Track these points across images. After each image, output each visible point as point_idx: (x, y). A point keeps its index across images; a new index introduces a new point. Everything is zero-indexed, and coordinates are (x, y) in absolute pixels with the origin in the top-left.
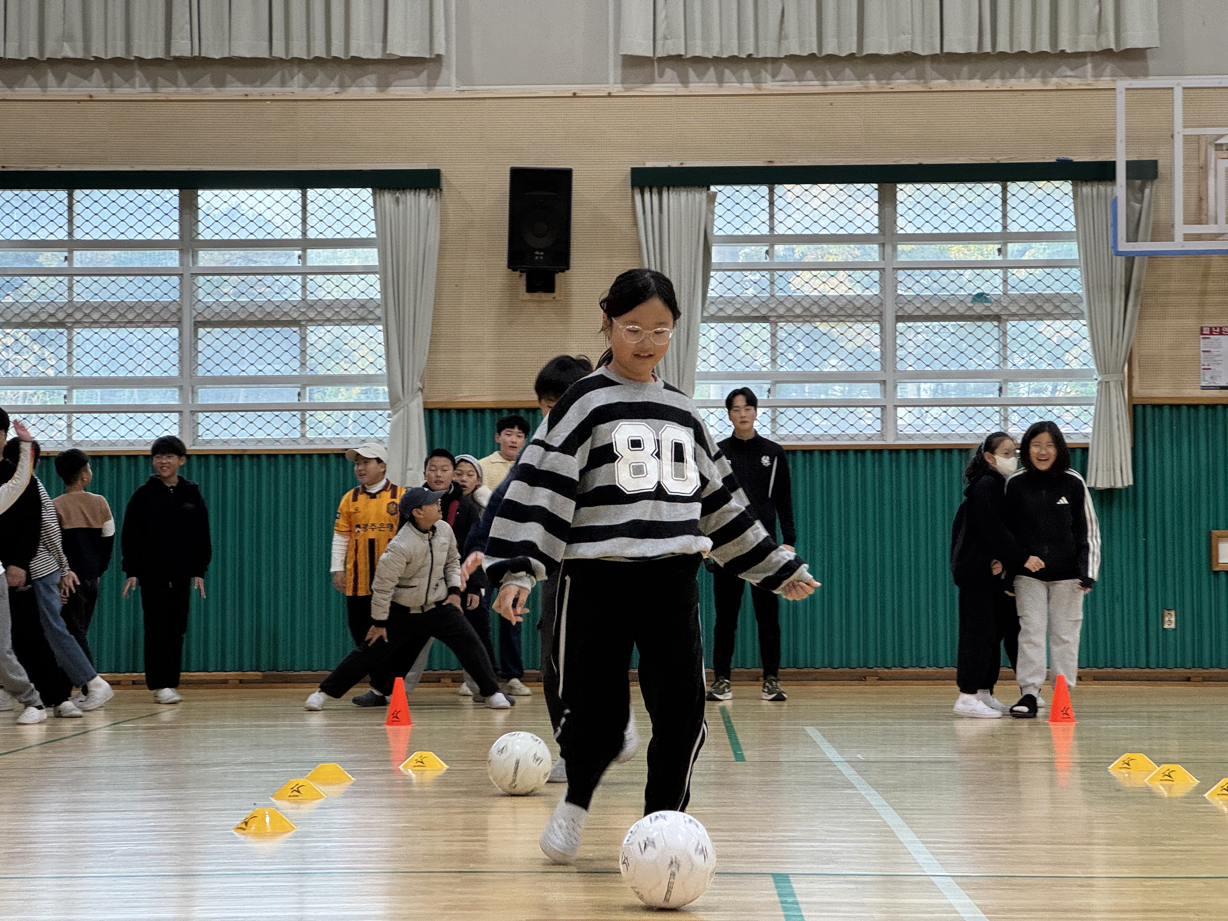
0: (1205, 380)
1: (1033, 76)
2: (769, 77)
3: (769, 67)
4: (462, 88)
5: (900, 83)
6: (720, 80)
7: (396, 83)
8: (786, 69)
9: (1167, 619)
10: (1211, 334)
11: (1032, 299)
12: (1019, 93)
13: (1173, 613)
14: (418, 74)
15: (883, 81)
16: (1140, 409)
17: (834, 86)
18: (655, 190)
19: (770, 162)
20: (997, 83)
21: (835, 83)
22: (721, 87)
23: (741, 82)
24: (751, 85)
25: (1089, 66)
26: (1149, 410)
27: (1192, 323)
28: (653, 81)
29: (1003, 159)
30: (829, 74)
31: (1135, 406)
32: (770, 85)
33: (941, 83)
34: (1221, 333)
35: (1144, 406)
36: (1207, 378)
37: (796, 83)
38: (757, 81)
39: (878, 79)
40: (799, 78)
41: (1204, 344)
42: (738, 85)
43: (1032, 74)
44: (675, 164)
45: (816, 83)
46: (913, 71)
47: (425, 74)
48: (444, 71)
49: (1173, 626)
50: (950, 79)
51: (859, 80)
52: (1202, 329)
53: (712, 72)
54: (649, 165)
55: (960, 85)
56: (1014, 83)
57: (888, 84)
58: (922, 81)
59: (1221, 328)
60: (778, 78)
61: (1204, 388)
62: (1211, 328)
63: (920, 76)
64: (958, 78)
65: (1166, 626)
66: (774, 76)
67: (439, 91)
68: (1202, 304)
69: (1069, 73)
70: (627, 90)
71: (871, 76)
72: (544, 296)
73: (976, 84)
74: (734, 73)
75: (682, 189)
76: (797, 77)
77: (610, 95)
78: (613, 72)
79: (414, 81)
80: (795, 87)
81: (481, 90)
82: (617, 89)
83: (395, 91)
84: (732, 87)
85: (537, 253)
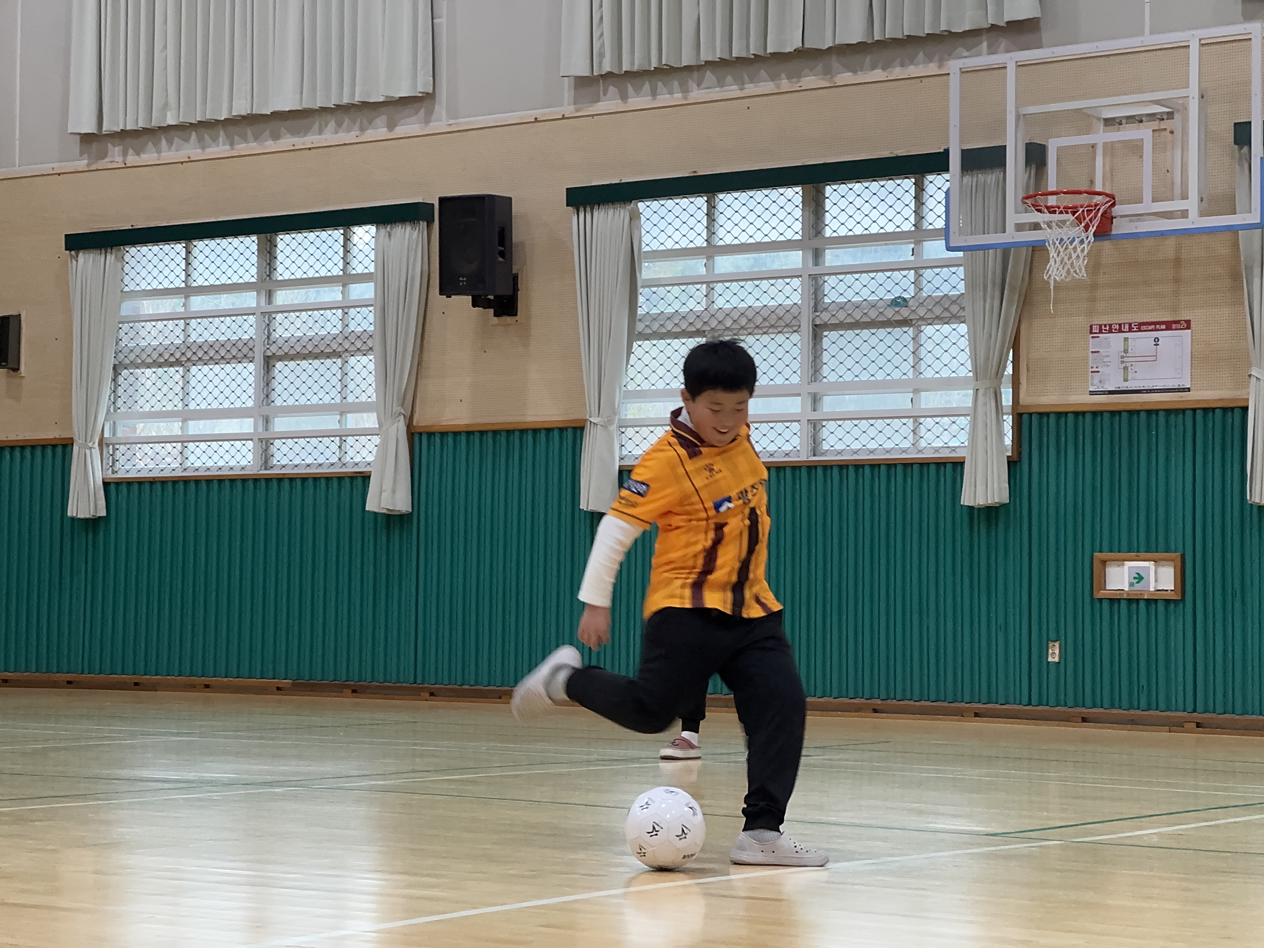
0: (1092, 385)
1: (931, 61)
2: (695, 86)
3: (695, 74)
4: (451, 122)
5: (810, 81)
7: (402, 121)
8: (709, 76)
9: (1050, 651)
10: (1101, 332)
12: (918, 80)
13: (1057, 644)
14: (417, 112)
15: (794, 80)
16: (1025, 418)
17: (751, 89)
19: (695, 172)
20: (897, 72)
21: (752, 85)
22: (654, 99)
23: (671, 93)
24: (680, 95)
25: (985, 44)
26: (1035, 418)
27: (1082, 322)
28: (598, 100)
29: (901, 152)
30: (746, 77)
31: (1020, 415)
32: (697, 94)
33: (846, 77)
34: (1110, 331)
35: (1031, 414)
36: (1096, 381)
37: (718, 89)
38: (685, 91)
39: (789, 78)
40: (721, 83)
41: (1092, 344)
42: (668, 96)
43: (930, 58)
44: (616, 181)
45: (735, 87)
46: (820, 67)
47: (423, 110)
48: (437, 107)
49: (1056, 659)
50: (855, 72)
51: (772, 81)
52: (1091, 327)
53: (647, 87)
55: (862, 77)
56: (913, 71)
57: (798, 82)
58: (829, 76)
59: (1110, 325)
60: (703, 86)
61: (1092, 393)
62: (1100, 326)
63: (828, 72)
64: (861, 71)
65: (1050, 659)
66: (699, 85)
67: (435, 126)
68: (1093, 299)
69: (966, 54)
70: (577, 110)
71: (783, 75)
72: (509, 319)
73: (878, 74)
74: (665, 85)
76: (718, 82)
77: (564, 118)
78: (567, 93)
79: (414, 118)
80: (716, 93)
81: (465, 122)
83: (400, 131)
84: (637, 101)
85: (461, 279)
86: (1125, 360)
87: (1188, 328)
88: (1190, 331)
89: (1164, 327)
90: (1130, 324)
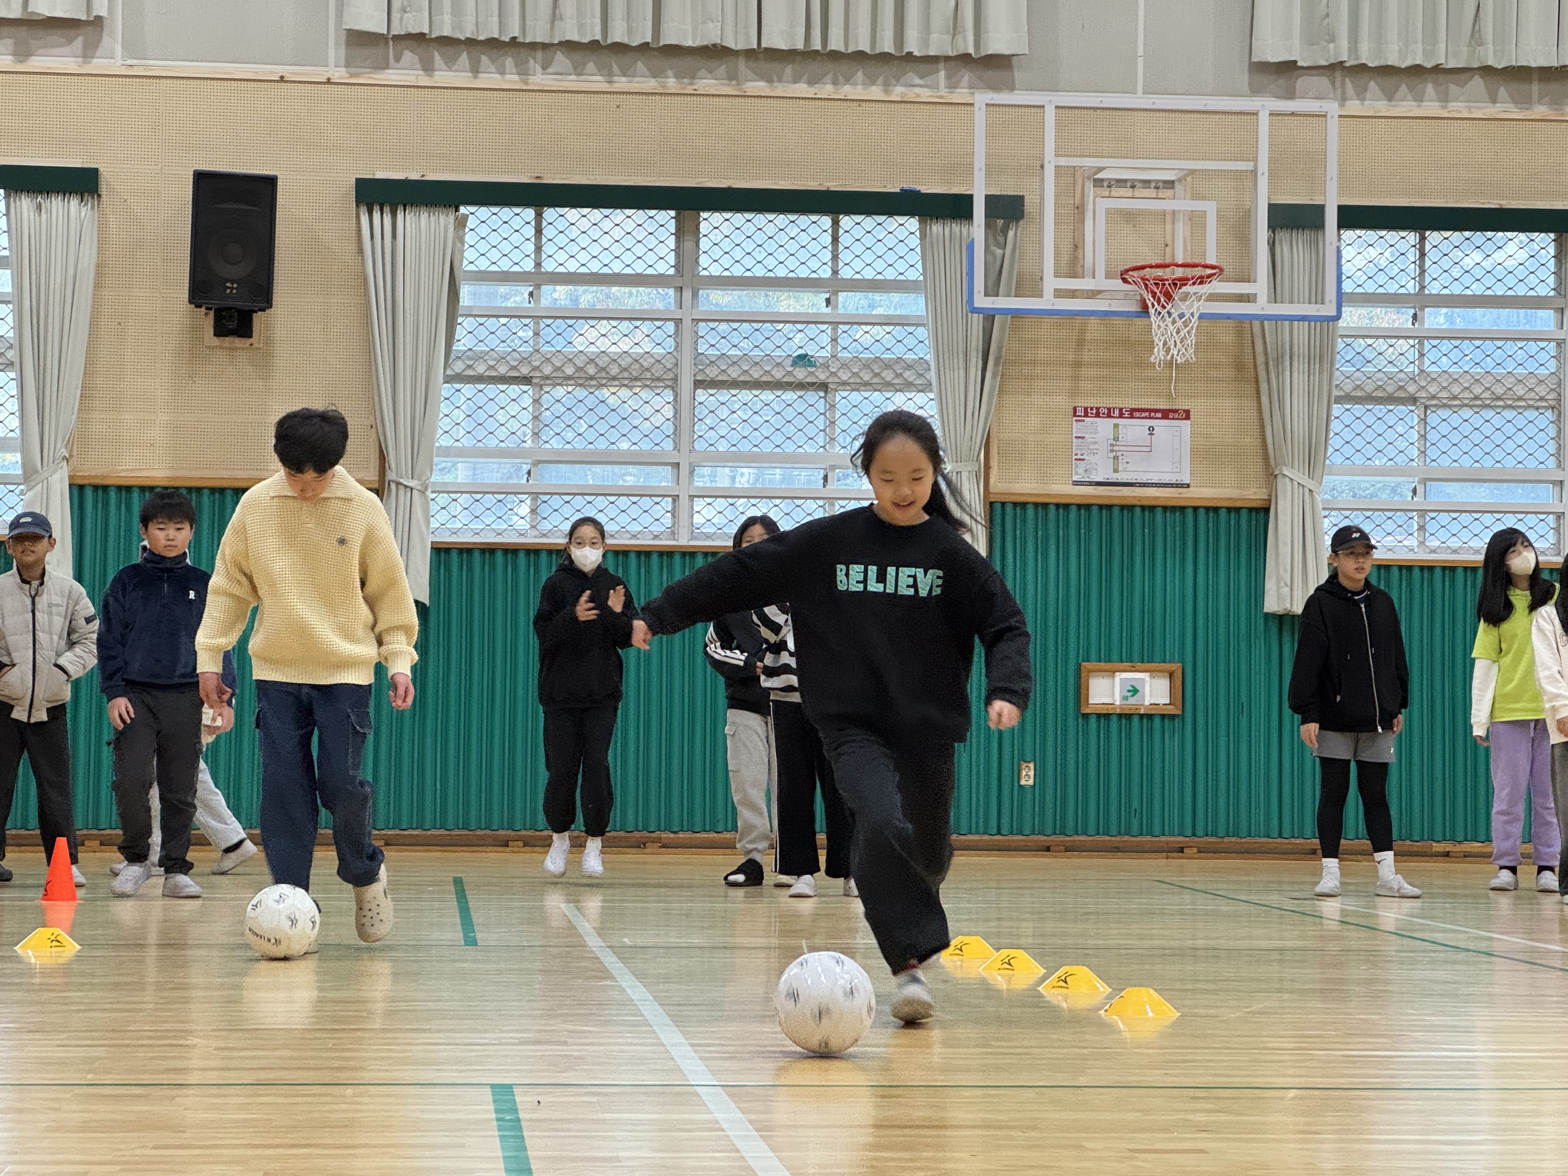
0: (1077, 474)
1: (873, 83)
2: (538, 68)
3: (539, 54)
4: (130, 62)
5: (706, 84)
6: (475, 70)
7: (40, 52)
8: (561, 59)
9: (1024, 773)
10: (1086, 415)
11: (867, 365)
12: (856, 104)
13: (1032, 765)
14: (70, 41)
15: (686, 81)
16: (998, 507)
17: (622, 83)
18: (387, 209)
19: (538, 177)
20: (827, 90)
21: (624, 79)
22: (475, 77)
23: (502, 73)
24: (516, 77)
25: (942, 74)
26: (1009, 509)
27: (1063, 402)
28: (387, 67)
29: (834, 186)
30: (615, 68)
31: (991, 503)
32: (539, 79)
33: (758, 86)
34: (1098, 415)
35: (1003, 504)
36: (1080, 471)
37: (573, 77)
38: (523, 72)
39: (678, 77)
40: (578, 70)
41: (1077, 428)
42: (498, 76)
43: (871, 80)
44: (414, 176)
45: (600, 78)
46: (722, 70)
47: (79, 41)
48: (106, 39)
49: (1031, 782)
50: (770, 81)
51: (654, 77)
52: (1075, 409)
53: (464, 58)
54: (380, 175)
55: (780, 90)
56: (848, 91)
57: (692, 84)
58: (734, 82)
59: (1098, 409)
60: (550, 70)
61: (1076, 483)
62: (1086, 409)
63: (732, 76)
64: (780, 81)
65: (1023, 782)
66: (544, 68)
67: (98, 65)
68: (1076, 378)
69: (918, 81)
70: (352, 76)
71: (670, 73)
72: (238, 342)
73: (802, 89)
74: (493, 61)
75: (423, 209)
76: (575, 68)
77: (329, 82)
78: (335, 51)
79: (66, 50)
80: (571, 82)
81: (157, 66)
82: (339, 74)
83: (37, 63)
84: (489, 78)
85: (228, 284)
86: (1116, 448)
87: (1188, 417)
88: (1188, 422)
89: (1159, 415)
90: (1121, 410)
